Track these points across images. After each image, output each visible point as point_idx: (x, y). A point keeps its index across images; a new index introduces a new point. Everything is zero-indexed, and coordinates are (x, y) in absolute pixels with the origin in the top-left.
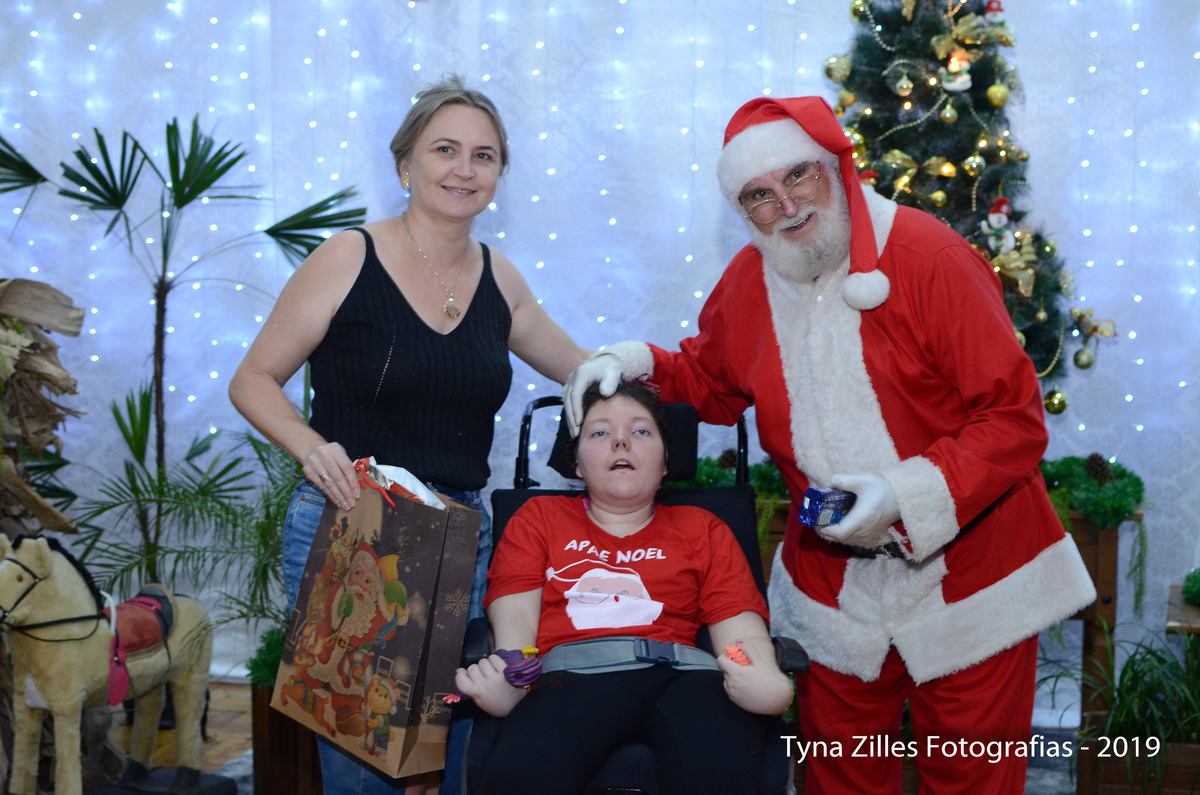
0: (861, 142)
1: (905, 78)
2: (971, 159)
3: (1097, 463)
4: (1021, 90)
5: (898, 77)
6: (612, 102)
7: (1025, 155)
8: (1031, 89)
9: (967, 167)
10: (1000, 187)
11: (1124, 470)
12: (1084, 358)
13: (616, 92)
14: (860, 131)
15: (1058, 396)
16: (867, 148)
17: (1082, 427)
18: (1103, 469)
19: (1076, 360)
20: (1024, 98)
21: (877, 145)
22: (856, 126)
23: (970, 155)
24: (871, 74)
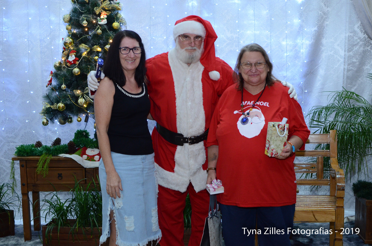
0: (72, 41)
1: (85, 21)
2: (107, 46)
4: (126, 24)
5: (83, 20)
6: (3, 32)
9: (106, 48)
13: (4, 28)
14: (71, 38)
16: (74, 43)
21: (77, 42)
22: (70, 36)
23: (107, 44)
24: (76, 19)
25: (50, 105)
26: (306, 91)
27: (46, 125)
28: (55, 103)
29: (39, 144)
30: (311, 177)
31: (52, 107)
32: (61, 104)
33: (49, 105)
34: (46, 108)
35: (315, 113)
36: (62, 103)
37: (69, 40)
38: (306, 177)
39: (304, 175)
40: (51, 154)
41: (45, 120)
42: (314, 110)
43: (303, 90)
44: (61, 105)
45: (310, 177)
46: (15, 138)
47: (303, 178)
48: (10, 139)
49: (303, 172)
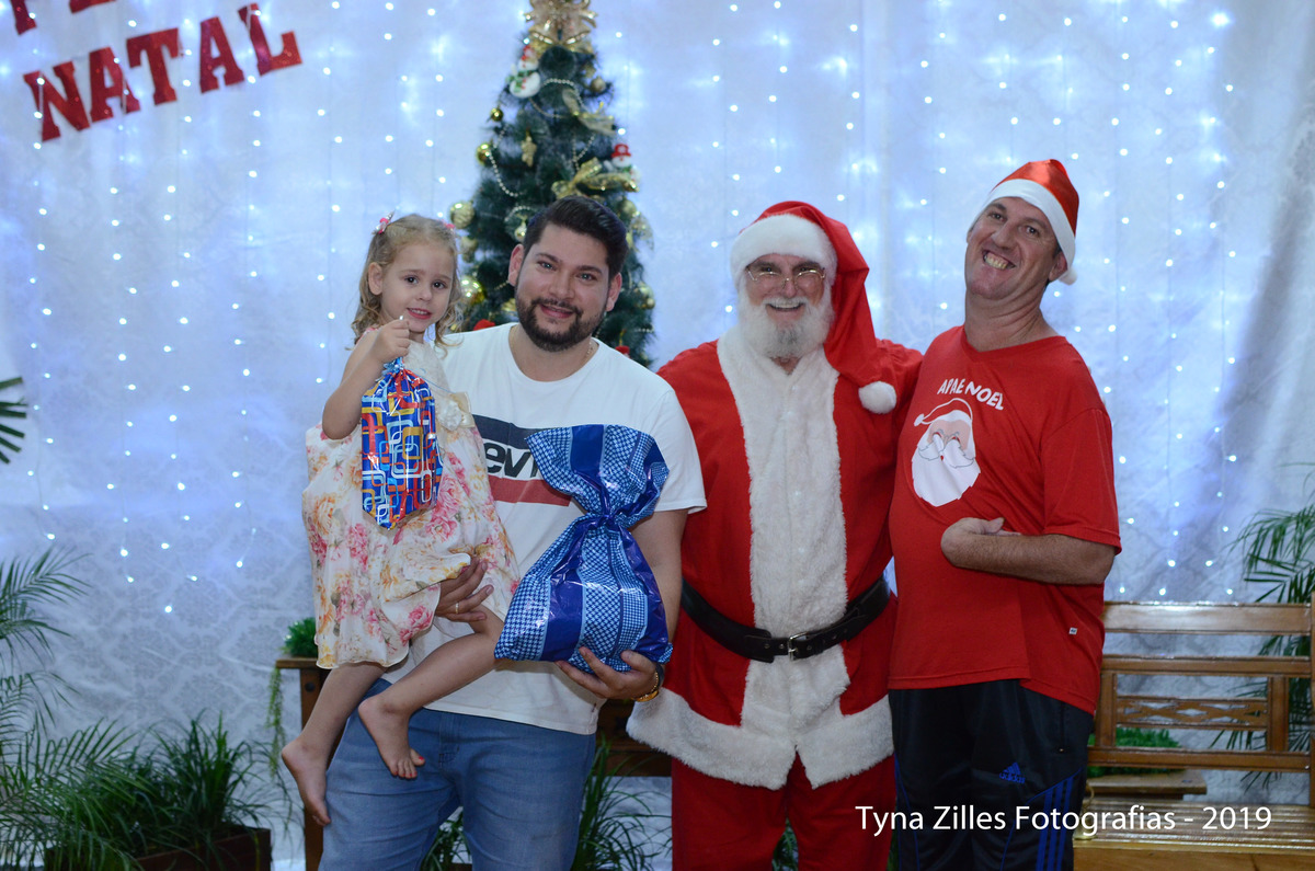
0: (480, 290)
1: (524, 225)
4: (651, 235)
5: (517, 224)
6: (246, 249)
7: (650, 302)
8: (659, 234)
10: (622, 334)
13: (251, 238)
14: (479, 280)
16: (486, 296)
20: (653, 244)
21: (498, 294)
22: (475, 274)
24: (493, 220)
26: (1233, 458)
30: (1248, 742)
35: (1262, 534)
37: (470, 286)
38: (1232, 741)
39: (1227, 735)
42: (1259, 524)
43: (1220, 456)
45: (1244, 743)
46: (274, 595)
47: (1222, 745)
48: (259, 597)
49: (1222, 727)
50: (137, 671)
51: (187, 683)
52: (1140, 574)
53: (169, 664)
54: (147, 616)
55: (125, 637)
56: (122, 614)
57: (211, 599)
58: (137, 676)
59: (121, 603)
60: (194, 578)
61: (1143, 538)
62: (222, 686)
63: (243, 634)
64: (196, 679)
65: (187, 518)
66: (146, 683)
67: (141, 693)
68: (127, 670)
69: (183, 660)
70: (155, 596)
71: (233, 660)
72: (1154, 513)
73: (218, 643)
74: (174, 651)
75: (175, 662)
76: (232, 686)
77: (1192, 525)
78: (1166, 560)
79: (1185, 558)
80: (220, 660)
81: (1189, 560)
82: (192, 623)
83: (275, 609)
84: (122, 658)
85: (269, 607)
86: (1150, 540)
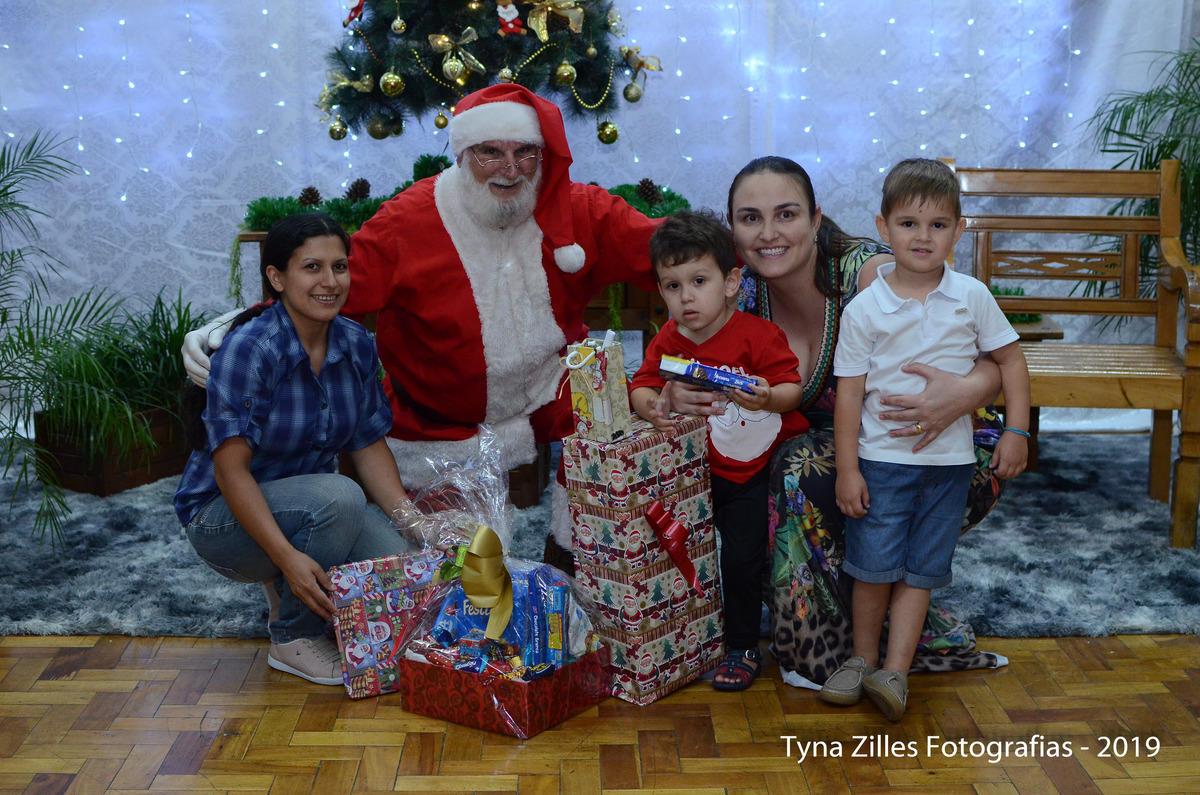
3: (647, 188)
11: (673, 194)
12: (633, 92)
15: (611, 126)
17: (636, 160)
18: (654, 193)
19: (626, 94)
25: (351, 80)
26: (1077, 52)
27: (339, 138)
28: (365, 74)
29: (311, 196)
30: (1101, 293)
31: (356, 85)
32: (391, 76)
33: (346, 79)
34: (340, 89)
35: (1115, 111)
36: (395, 73)
38: (1087, 291)
39: (1083, 285)
40: (352, 222)
41: (337, 123)
42: (1115, 103)
43: (1066, 50)
44: (391, 78)
45: (1097, 294)
46: (216, 185)
47: (1079, 293)
48: (201, 188)
49: (1081, 277)
50: (91, 259)
51: (137, 268)
52: (993, 156)
53: (120, 251)
54: (99, 208)
55: (79, 227)
56: (75, 207)
57: (158, 190)
58: (90, 263)
59: (74, 198)
60: (146, 170)
61: (996, 124)
62: (170, 270)
63: (188, 222)
64: (146, 264)
65: (138, 115)
66: (100, 270)
67: (96, 277)
68: (82, 259)
69: (133, 248)
70: (105, 189)
71: (179, 246)
72: (1007, 102)
73: (165, 230)
74: (124, 240)
75: (125, 250)
76: (181, 271)
77: (1038, 113)
78: (1017, 143)
79: (1032, 142)
80: (167, 246)
81: (1035, 143)
82: (141, 212)
83: (217, 198)
84: (76, 247)
85: (211, 197)
86: (1002, 126)
